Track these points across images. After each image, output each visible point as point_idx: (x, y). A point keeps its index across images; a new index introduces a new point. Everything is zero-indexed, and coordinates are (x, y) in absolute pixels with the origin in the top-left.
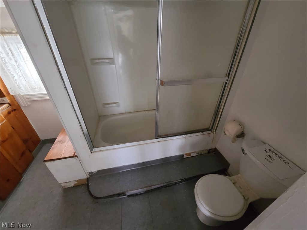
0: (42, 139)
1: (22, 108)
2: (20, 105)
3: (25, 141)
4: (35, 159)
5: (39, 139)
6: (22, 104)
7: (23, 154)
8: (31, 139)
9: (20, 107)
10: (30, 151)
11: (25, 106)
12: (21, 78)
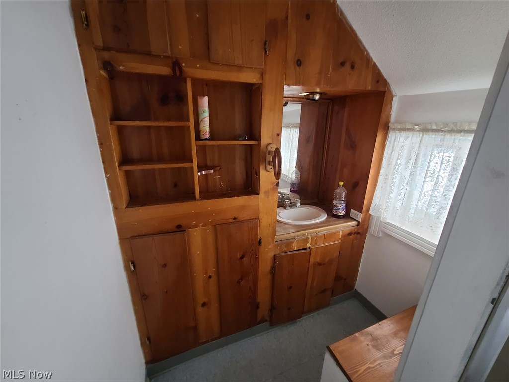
0: (357, 289)
1: (368, 235)
2: (369, 230)
3: (338, 278)
4: (329, 308)
5: (354, 286)
6: (372, 229)
7: (324, 291)
8: (345, 279)
9: (367, 233)
10: (332, 294)
11: (373, 236)
12: (399, 198)
